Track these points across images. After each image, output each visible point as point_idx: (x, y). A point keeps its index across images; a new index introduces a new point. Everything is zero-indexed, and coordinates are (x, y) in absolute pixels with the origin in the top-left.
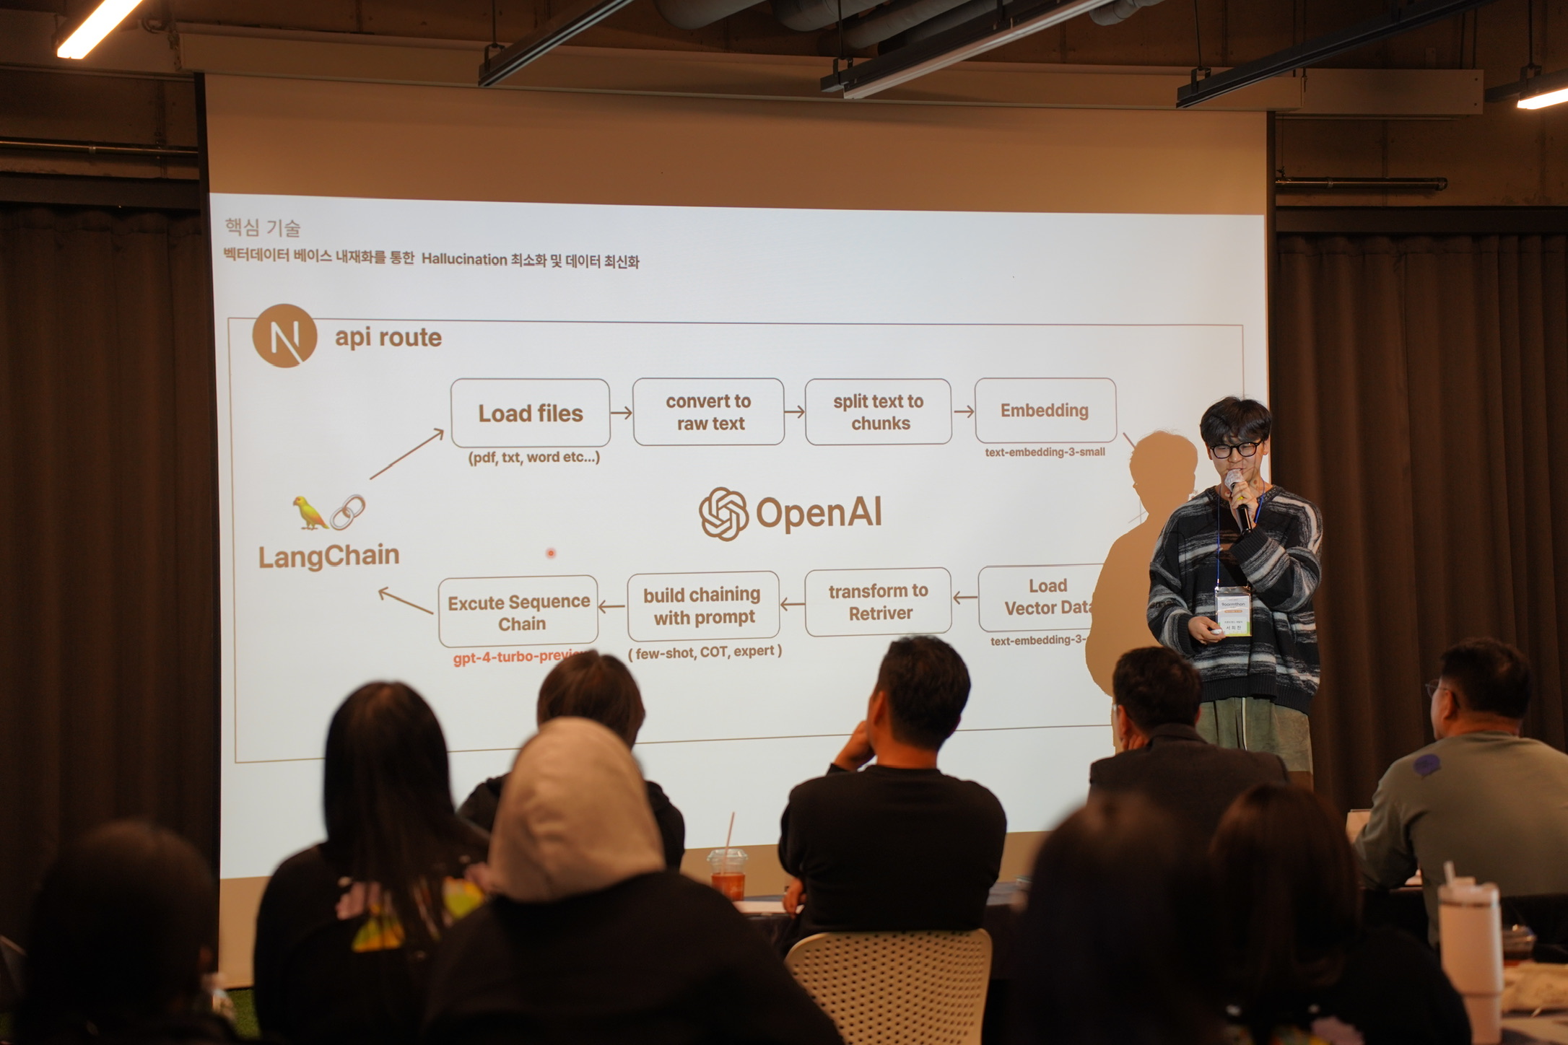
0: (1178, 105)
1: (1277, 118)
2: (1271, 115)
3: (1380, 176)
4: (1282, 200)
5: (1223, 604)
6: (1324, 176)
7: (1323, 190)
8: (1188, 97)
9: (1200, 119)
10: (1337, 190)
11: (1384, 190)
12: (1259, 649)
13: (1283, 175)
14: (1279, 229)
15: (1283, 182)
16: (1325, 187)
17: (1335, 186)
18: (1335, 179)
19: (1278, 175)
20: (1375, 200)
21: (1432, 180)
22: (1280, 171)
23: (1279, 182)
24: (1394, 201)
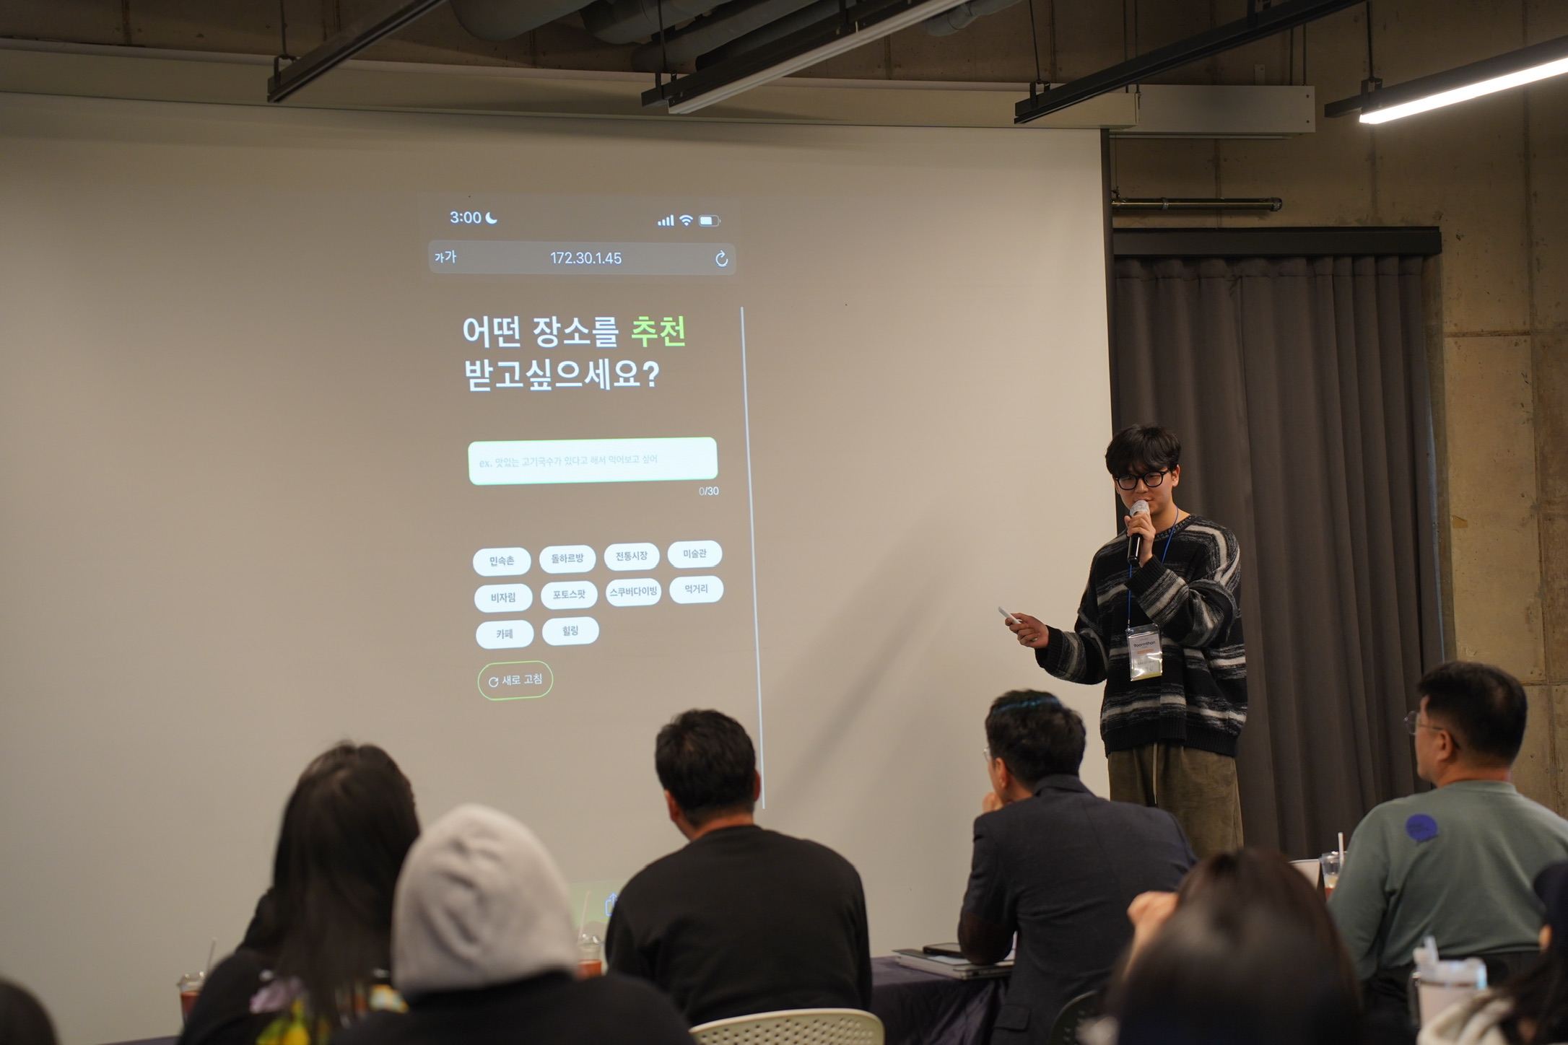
0: (1016, 121)
1: (1111, 136)
2: (1105, 132)
3: (1213, 197)
4: (1119, 222)
5: (1135, 645)
6: (1159, 197)
7: (1159, 211)
8: (1026, 113)
9: (1035, 137)
10: (1173, 211)
11: (1219, 211)
12: (1166, 691)
13: (1117, 196)
14: (1117, 252)
15: (1118, 204)
16: (1160, 208)
17: (1170, 208)
18: (1170, 200)
19: (1114, 196)
20: (1210, 222)
21: (1267, 200)
22: (1115, 192)
23: (1114, 203)
24: (1229, 222)
